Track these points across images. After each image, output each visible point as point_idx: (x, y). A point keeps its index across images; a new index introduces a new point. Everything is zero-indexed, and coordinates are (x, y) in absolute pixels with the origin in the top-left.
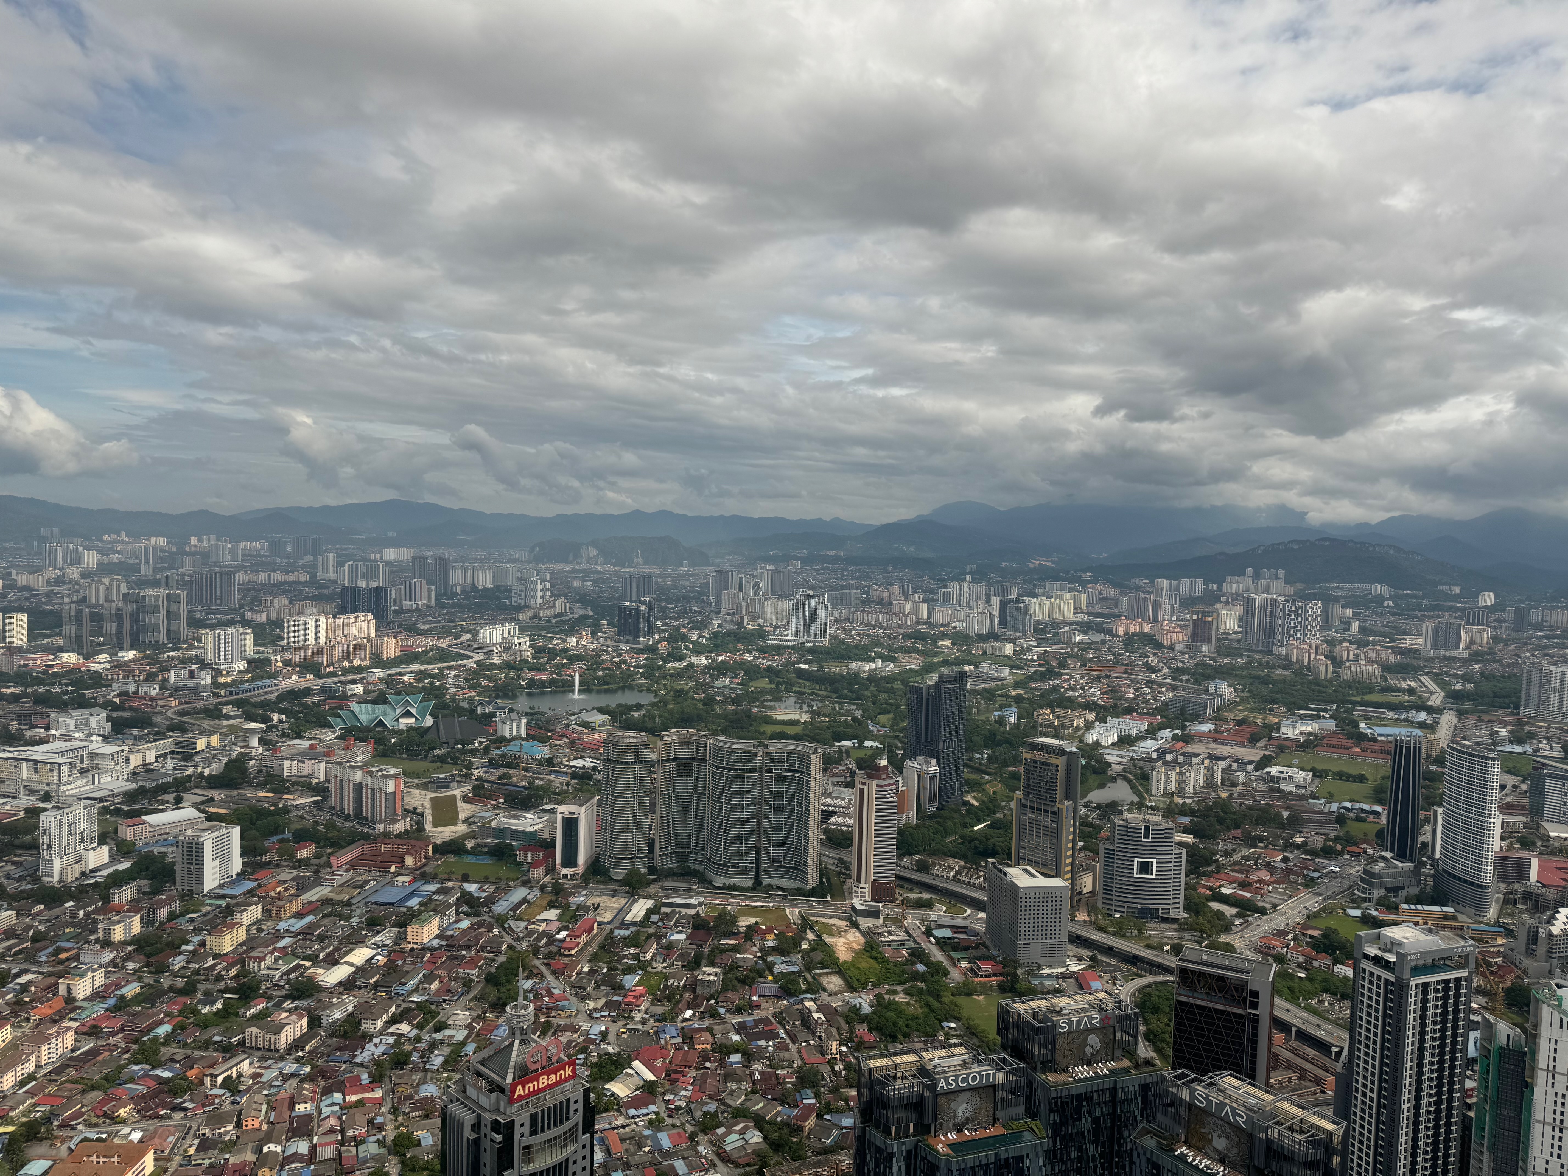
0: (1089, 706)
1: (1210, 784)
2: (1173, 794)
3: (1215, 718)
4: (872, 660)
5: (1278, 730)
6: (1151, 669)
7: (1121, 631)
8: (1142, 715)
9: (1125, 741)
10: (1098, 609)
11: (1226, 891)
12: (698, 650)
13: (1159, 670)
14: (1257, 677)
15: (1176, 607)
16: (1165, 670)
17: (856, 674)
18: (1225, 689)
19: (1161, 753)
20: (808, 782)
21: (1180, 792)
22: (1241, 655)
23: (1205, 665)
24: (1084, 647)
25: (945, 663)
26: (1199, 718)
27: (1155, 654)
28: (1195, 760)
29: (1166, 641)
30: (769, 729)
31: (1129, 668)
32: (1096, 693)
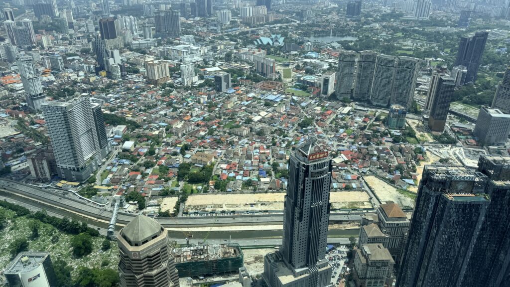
4: (446, 26)
12: (376, 21)
17: (438, 32)
20: (413, 72)
25: (479, 28)
30: (399, 52)
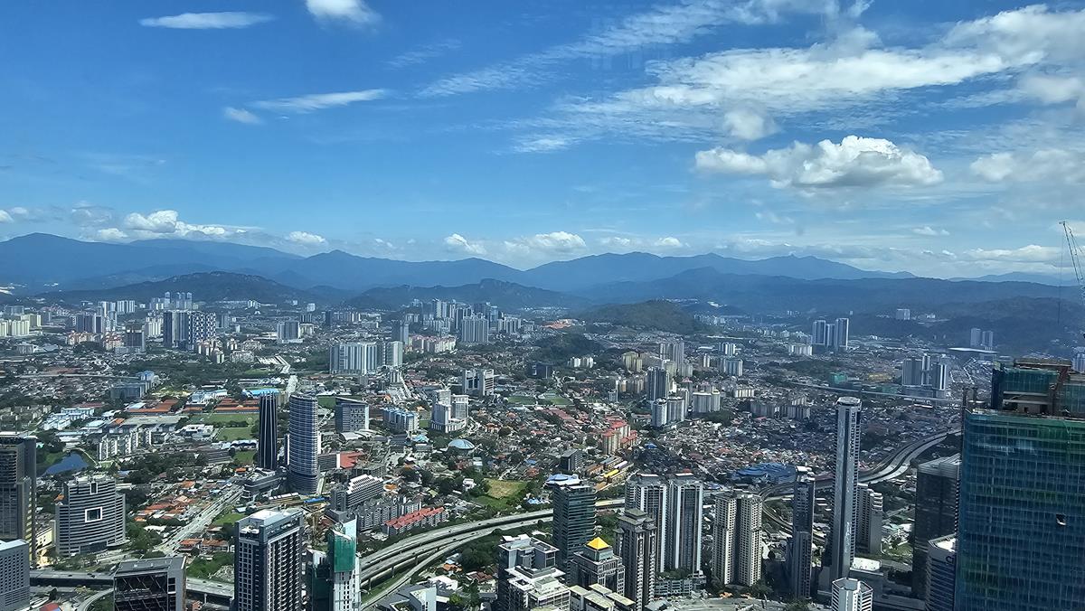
0: (45, 402)
1: (144, 444)
2: (115, 457)
3: (146, 398)
5: (191, 400)
6: (97, 368)
7: (72, 342)
8: (90, 403)
9: (76, 424)
10: (51, 325)
11: (156, 516)
13: (104, 369)
14: (175, 367)
15: (116, 321)
16: (108, 367)
18: (152, 377)
19: (106, 429)
21: (122, 454)
22: (164, 353)
23: (138, 361)
24: (39, 356)
26: (133, 400)
27: (99, 357)
28: (131, 431)
29: (108, 347)
31: (79, 369)
32: (52, 391)
